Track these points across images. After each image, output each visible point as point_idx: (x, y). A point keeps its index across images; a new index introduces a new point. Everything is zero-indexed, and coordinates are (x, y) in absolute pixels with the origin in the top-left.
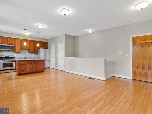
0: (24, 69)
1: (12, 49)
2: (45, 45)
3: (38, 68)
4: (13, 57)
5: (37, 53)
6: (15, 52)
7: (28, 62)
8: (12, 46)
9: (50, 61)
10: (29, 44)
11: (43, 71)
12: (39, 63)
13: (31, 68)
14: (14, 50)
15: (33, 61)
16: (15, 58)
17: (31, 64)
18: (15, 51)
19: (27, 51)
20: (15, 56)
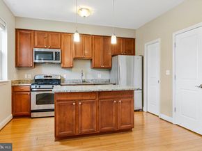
0: (73, 120)
1: (56, 60)
2: (128, 46)
3: (114, 118)
4: (59, 78)
5: (109, 69)
6: (63, 68)
7: (84, 98)
8: (56, 53)
9: (142, 90)
10: (92, 45)
11: (129, 130)
12: (117, 102)
13: (92, 118)
14: (60, 62)
15: (100, 93)
16: (64, 80)
17: (92, 103)
18: (62, 65)
19: (89, 64)
20: (65, 76)
